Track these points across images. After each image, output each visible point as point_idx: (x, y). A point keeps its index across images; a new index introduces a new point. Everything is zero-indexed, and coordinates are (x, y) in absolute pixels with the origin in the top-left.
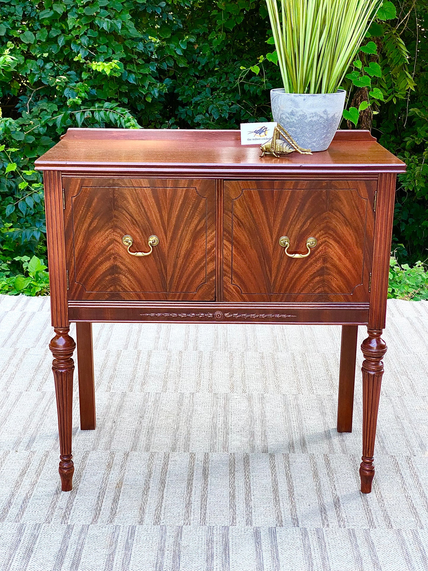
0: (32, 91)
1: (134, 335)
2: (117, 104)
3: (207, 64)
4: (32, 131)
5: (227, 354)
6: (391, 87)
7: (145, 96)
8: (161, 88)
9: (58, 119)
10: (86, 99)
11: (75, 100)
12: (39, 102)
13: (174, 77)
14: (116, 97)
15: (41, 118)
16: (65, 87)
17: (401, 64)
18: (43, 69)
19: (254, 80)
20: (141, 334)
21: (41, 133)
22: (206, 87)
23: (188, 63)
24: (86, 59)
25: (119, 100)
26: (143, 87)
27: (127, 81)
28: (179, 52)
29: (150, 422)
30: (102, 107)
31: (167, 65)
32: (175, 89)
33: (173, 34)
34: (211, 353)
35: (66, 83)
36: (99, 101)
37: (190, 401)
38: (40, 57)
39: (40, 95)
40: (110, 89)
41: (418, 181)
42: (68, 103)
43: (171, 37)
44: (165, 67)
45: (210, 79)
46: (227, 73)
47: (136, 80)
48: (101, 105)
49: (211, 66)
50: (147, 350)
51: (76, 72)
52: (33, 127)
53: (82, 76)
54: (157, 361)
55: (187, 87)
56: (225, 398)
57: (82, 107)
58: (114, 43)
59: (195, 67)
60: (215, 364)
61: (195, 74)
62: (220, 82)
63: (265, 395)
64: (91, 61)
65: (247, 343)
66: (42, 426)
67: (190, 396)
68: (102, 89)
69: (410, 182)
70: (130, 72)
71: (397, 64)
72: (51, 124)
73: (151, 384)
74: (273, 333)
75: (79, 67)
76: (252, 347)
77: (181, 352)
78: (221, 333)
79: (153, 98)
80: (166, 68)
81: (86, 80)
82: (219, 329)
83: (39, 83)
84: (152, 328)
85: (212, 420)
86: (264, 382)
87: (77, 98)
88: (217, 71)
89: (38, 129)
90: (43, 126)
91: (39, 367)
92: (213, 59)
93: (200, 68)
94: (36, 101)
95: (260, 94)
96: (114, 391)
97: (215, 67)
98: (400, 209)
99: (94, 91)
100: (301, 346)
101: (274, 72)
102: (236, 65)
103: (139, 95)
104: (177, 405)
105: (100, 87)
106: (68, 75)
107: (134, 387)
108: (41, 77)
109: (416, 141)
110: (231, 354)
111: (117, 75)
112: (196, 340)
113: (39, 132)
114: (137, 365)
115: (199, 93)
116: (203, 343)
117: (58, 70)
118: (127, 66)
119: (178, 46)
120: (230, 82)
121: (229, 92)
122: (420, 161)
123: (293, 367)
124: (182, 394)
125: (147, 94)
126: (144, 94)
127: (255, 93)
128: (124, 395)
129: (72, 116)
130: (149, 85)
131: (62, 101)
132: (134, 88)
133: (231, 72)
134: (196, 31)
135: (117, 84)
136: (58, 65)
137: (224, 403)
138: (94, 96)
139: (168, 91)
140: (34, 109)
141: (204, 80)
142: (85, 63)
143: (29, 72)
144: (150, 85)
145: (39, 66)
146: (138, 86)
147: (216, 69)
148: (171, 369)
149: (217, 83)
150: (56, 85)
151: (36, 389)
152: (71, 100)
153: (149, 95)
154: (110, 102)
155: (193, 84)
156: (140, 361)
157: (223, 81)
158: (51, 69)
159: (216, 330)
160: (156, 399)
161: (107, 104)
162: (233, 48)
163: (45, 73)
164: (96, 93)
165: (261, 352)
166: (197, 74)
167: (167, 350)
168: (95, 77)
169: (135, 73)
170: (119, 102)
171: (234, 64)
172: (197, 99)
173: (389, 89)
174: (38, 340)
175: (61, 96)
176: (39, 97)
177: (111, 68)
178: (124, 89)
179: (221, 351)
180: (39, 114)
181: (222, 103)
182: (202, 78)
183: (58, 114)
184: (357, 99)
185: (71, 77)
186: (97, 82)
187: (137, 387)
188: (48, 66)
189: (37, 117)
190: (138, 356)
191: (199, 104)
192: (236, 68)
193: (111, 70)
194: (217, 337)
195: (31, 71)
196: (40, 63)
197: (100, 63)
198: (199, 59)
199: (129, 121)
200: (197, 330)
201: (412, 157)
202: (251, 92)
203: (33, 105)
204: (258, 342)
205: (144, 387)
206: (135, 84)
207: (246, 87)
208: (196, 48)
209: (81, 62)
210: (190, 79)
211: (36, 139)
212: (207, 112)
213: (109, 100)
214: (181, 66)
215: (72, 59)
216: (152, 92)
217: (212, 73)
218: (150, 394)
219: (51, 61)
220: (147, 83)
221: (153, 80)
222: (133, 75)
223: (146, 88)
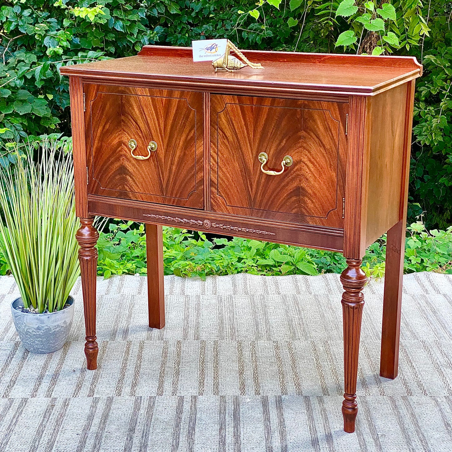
0: (8, 41)
1: (123, 321)
2: (102, 53)
3: (201, 10)
4: (8, 84)
5: (235, 344)
6: (404, 33)
7: (134, 45)
8: (152, 36)
9: (37, 70)
10: (68, 48)
11: (56, 50)
12: (15, 53)
13: (165, 25)
14: (103, 45)
15: (18, 70)
16: (45, 36)
17: (414, 7)
18: (20, 16)
19: (253, 27)
20: (132, 320)
21: (18, 86)
22: (200, 35)
23: (181, 10)
24: (67, 4)
25: (105, 49)
26: (132, 34)
27: (114, 28)
29: (142, 437)
30: (86, 57)
31: (158, 12)
32: (166, 39)
34: (215, 342)
35: (46, 31)
36: (83, 50)
37: (191, 407)
38: (16, 3)
39: (17, 44)
40: (96, 37)
41: (435, 134)
42: (48, 53)
44: (155, 13)
45: (204, 26)
46: (223, 20)
47: (123, 27)
48: (85, 54)
49: (205, 12)
50: (139, 340)
51: (58, 20)
52: (9, 80)
53: (64, 23)
54: (150, 354)
55: (179, 36)
56: (234, 402)
57: (64, 57)
59: (188, 14)
60: (221, 357)
61: (188, 22)
62: (216, 30)
63: (283, 397)
64: (74, 7)
65: (257, 329)
66: (8, 446)
67: (192, 400)
68: (87, 38)
69: (426, 135)
70: (117, 18)
71: (410, 7)
72: (29, 77)
73: (144, 385)
74: (287, 316)
75: (60, 13)
76: (263, 334)
77: (179, 342)
78: (227, 317)
80: (156, 15)
81: (68, 28)
82: (224, 312)
83: (16, 32)
84: (144, 311)
85: (220, 432)
86: (281, 380)
87: (58, 47)
88: (212, 18)
89: (15, 82)
90: (20, 78)
92: (207, 5)
93: (193, 14)
94: (13, 51)
95: (259, 42)
96: (98, 396)
97: (210, 13)
98: (414, 166)
99: (77, 40)
100: (322, 332)
101: (274, 18)
102: (233, 11)
103: (127, 44)
104: (175, 413)
105: (84, 36)
106: (48, 22)
107: (123, 390)
108: (18, 25)
109: (432, 91)
110: (240, 343)
111: (103, 22)
112: (197, 327)
113: (16, 85)
114: (126, 360)
116: (205, 330)
117: (38, 17)
118: (114, 12)
120: (227, 30)
122: (437, 112)
123: (315, 360)
124: (182, 398)
125: (136, 43)
126: (133, 42)
127: (254, 42)
128: (110, 400)
129: (53, 67)
130: (138, 33)
131: (42, 51)
132: (121, 36)
133: (227, 19)
135: (103, 32)
136: (37, 12)
137: (233, 409)
138: (78, 45)
139: (159, 39)
140: (10, 60)
141: (199, 28)
142: (67, 9)
143: (4, 20)
144: (140, 32)
145: (16, 13)
146: (126, 34)
147: (211, 16)
148: (168, 365)
149: (213, 30)
150: (35, 34)
151: (2, 395)
152: (51, 49)
153: (139, 44)
154: (96, 51)
155: (186, 32)
156: (130, 356)
157: (219, 29)
158: (29, 16)
159: (220, 314)
160: (149, 405)
161: (91, 54)
163: (22, 21)
164: (80, 42)
165: (275, 340)
166: (191, 21)
167: (162, 339)
168: (79, 25)
169: (122, 20)
170: (106, 51)
171: (230, 10)
173: (402, 34)
175: (41, 46)
176: (16, 48)
177: (96, 14)
178: (111, 37)
179: (228, 340)
180: (16, 65)
182: (196, 25)
183: (37, 65)
184: (366, 46)
185: (52, 24)
186: (80, 31)
187: (127, 389)
188: (27, 13)
189: (14, 68)
190: (128, 348)
192: (233, 15)
193: (95, 16)
194: (222, 323)
195: (7, 18)
196: (17, 9)
197: (83, 9)
198: (192, 5)
200: (198, 313)
201: (428, 108)
202: (250, 40)
203: (10, 56)
204: (271, 328)
205: (135, 389)
206: (122, 32)
207: (245, 35)
209: (62, 7)
210: (183, 27)
211: (12, 92)
213: (94, 49)
214: (172, 13)
215: (53, 5)
216: (141, 40)
217: (207, 20)
218: (143, 398)
219: (29, 8)
220: (136, 31)
221: (143, 28)
222: (120, 21)
223: (135, 36)
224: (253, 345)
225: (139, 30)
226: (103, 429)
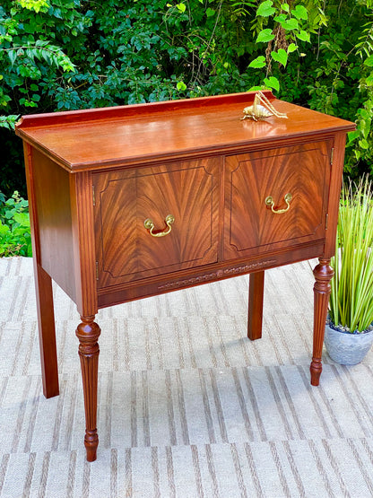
7: (71, 30)
8: (86, 22)
10: (16, 35)
11: (6, 38)
14: (44, 31)
22: (126, 18)
25: (47, 34)
26: (69, 21)
27: (53, 16)
30: (33, 45)
34: (185, 319)
40: (38, 24)
45: (129, 10)
46: (145, 5)
47: (62, 14)
48: (33, 43)
51: (4, 8)
53: (11, 12)
55: (107, 18)
56: (210, 374)
57: (14, 45)
60: (192, 333)
61: (114, 6)
62: (139, 13)
65: (216, 305)
67: (176, 374)
68: (29, 24)
70: (55, 6)
76: (222, 310)
77: (156, 319)
79: (79, 32)
81: (14, 16)
87: (7, 35)
88: (136, 3)
91: (19, 344)
95: (177, 25)
99: (22, 26)
105: (27, 21)
107: (119, 365)
109: (326, 72)
110: (205, 319)
111: (44, 11)
114: (116, 337)
115: (119, 24)
120: (149, 14)
121: (149, 23)
124: (168, 372)
125: (72, 28)
127: (173, 24)
128: (111, 375)
129: (5, 54)
130: (74, 19)
132: (60, 22)
133: (149, 4)
135: (44, 19)
137: (211, 380)
141: (124, 11)
144: (76, 18)
146: (64, 20)
148: (151, 341)
149: (137, 14)
152: (2, 37)
153: (75, 29)
155: (113, 15)
156: (118, 333)
157: (142, 12)
160: (143, 379)
161: (39, 42)
164: (24, 27)
166: (117, 5)
167: (142, 317)
169: (60, 8)
170: (50, 39)
172: (118, 29)
174: (12, 311)
178: (51, 24)
181: (143, 34)
182: (122, 9)
186: (23, 17)
190: (115, 325)
191: (120, 36)
194: (187, 300)
199: (62, 59)
201: (322, 87)
202: (170, 23)
206: (61, 19)
210: (110, 10)
212: (129, 42)
216: (77, 26)
217: (131, 4)
220: (72, 18)
221: (78, 14)
223: (72, 23)
224: (216, 319)
226: (110, 402)
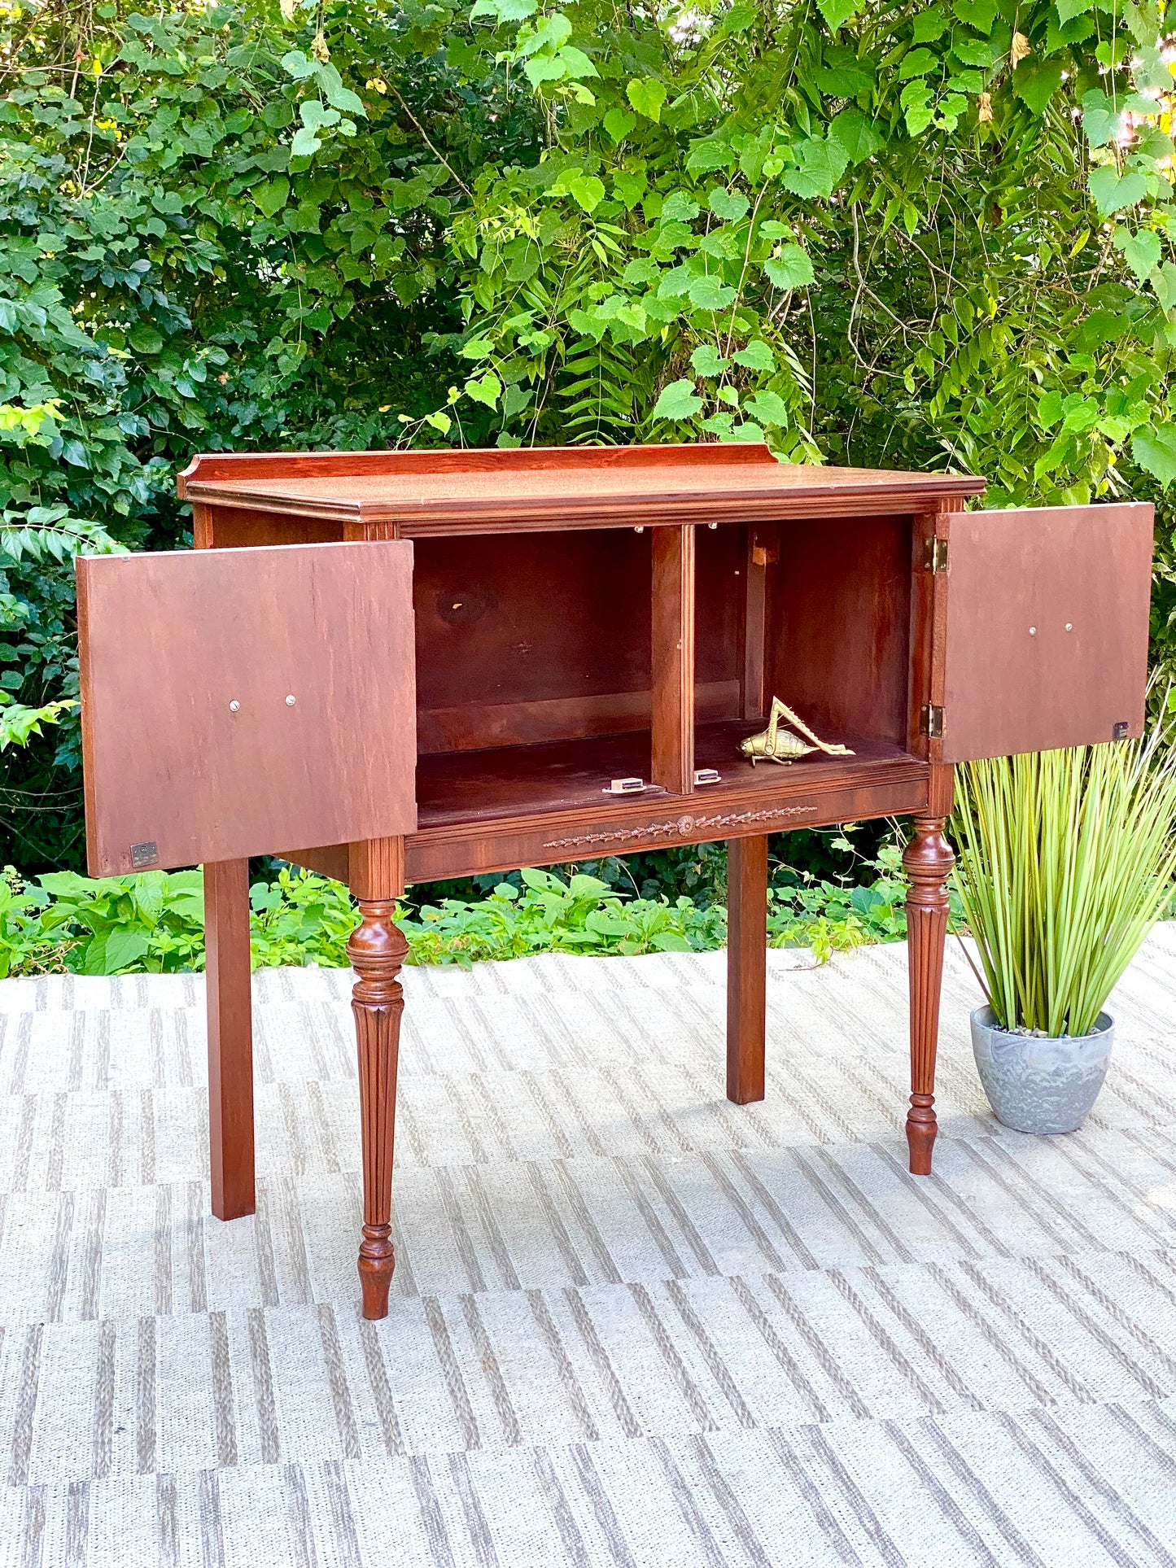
2: (66, 510)
3: (257, 421)
7: (112, 499)
8: (154, 478)
14: (36, 499)
23: (208, 419)
26: (107, 475)
27: (62, 459)
28: (187, 391)
30: (20, 520)
31: (151, 424)
33: (165, 345)
40: (20, 480)
43: (162, 351)
44: (143, 428)
47: (86, 458)
48: (19, 515)
49: (268, 427)
58: (24, 364)
59: (223, 429)
61: (224, 448)
70: (70, 436)
79: (135, 504)
80: (147, 432)
88: (285, 440)
92: (270, 410)
93: (237, 431)
97: (278, 429)
102: (333, 424)
103: (92, 498)
119: (182, 375)
125: (116, 494)
126: (111, 492)
130: (121, 471)
132: (81, 477)
134: (223, 338)
135: (37, 468)
144: (125, 469)
146: (93, 472)
147: (283, 434)
153: (121, 498)
161: (35, 513)
162: (320, 383)
166: (230, 447)
169: (81, 439)
171: (326, 421)
178: (58, 480)
192: (334, 432)
206: (85, 468)
208: (224, 382)
214: (189, 427)
216: (130, 489)
217: (273, 443)
220: (115, 467)
221: (131, 458)
222: (78, 443)
223: (115, 480)
225: (123, 464)
